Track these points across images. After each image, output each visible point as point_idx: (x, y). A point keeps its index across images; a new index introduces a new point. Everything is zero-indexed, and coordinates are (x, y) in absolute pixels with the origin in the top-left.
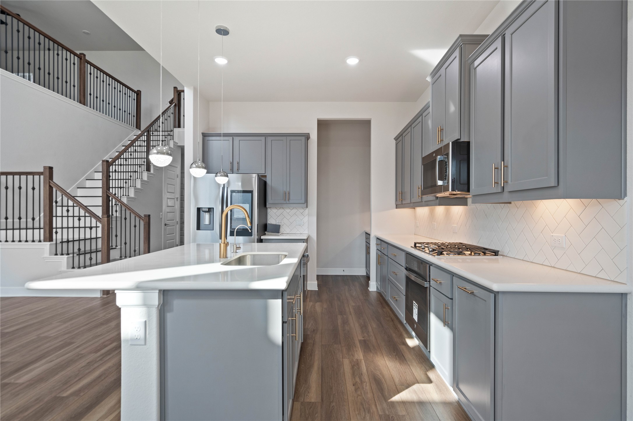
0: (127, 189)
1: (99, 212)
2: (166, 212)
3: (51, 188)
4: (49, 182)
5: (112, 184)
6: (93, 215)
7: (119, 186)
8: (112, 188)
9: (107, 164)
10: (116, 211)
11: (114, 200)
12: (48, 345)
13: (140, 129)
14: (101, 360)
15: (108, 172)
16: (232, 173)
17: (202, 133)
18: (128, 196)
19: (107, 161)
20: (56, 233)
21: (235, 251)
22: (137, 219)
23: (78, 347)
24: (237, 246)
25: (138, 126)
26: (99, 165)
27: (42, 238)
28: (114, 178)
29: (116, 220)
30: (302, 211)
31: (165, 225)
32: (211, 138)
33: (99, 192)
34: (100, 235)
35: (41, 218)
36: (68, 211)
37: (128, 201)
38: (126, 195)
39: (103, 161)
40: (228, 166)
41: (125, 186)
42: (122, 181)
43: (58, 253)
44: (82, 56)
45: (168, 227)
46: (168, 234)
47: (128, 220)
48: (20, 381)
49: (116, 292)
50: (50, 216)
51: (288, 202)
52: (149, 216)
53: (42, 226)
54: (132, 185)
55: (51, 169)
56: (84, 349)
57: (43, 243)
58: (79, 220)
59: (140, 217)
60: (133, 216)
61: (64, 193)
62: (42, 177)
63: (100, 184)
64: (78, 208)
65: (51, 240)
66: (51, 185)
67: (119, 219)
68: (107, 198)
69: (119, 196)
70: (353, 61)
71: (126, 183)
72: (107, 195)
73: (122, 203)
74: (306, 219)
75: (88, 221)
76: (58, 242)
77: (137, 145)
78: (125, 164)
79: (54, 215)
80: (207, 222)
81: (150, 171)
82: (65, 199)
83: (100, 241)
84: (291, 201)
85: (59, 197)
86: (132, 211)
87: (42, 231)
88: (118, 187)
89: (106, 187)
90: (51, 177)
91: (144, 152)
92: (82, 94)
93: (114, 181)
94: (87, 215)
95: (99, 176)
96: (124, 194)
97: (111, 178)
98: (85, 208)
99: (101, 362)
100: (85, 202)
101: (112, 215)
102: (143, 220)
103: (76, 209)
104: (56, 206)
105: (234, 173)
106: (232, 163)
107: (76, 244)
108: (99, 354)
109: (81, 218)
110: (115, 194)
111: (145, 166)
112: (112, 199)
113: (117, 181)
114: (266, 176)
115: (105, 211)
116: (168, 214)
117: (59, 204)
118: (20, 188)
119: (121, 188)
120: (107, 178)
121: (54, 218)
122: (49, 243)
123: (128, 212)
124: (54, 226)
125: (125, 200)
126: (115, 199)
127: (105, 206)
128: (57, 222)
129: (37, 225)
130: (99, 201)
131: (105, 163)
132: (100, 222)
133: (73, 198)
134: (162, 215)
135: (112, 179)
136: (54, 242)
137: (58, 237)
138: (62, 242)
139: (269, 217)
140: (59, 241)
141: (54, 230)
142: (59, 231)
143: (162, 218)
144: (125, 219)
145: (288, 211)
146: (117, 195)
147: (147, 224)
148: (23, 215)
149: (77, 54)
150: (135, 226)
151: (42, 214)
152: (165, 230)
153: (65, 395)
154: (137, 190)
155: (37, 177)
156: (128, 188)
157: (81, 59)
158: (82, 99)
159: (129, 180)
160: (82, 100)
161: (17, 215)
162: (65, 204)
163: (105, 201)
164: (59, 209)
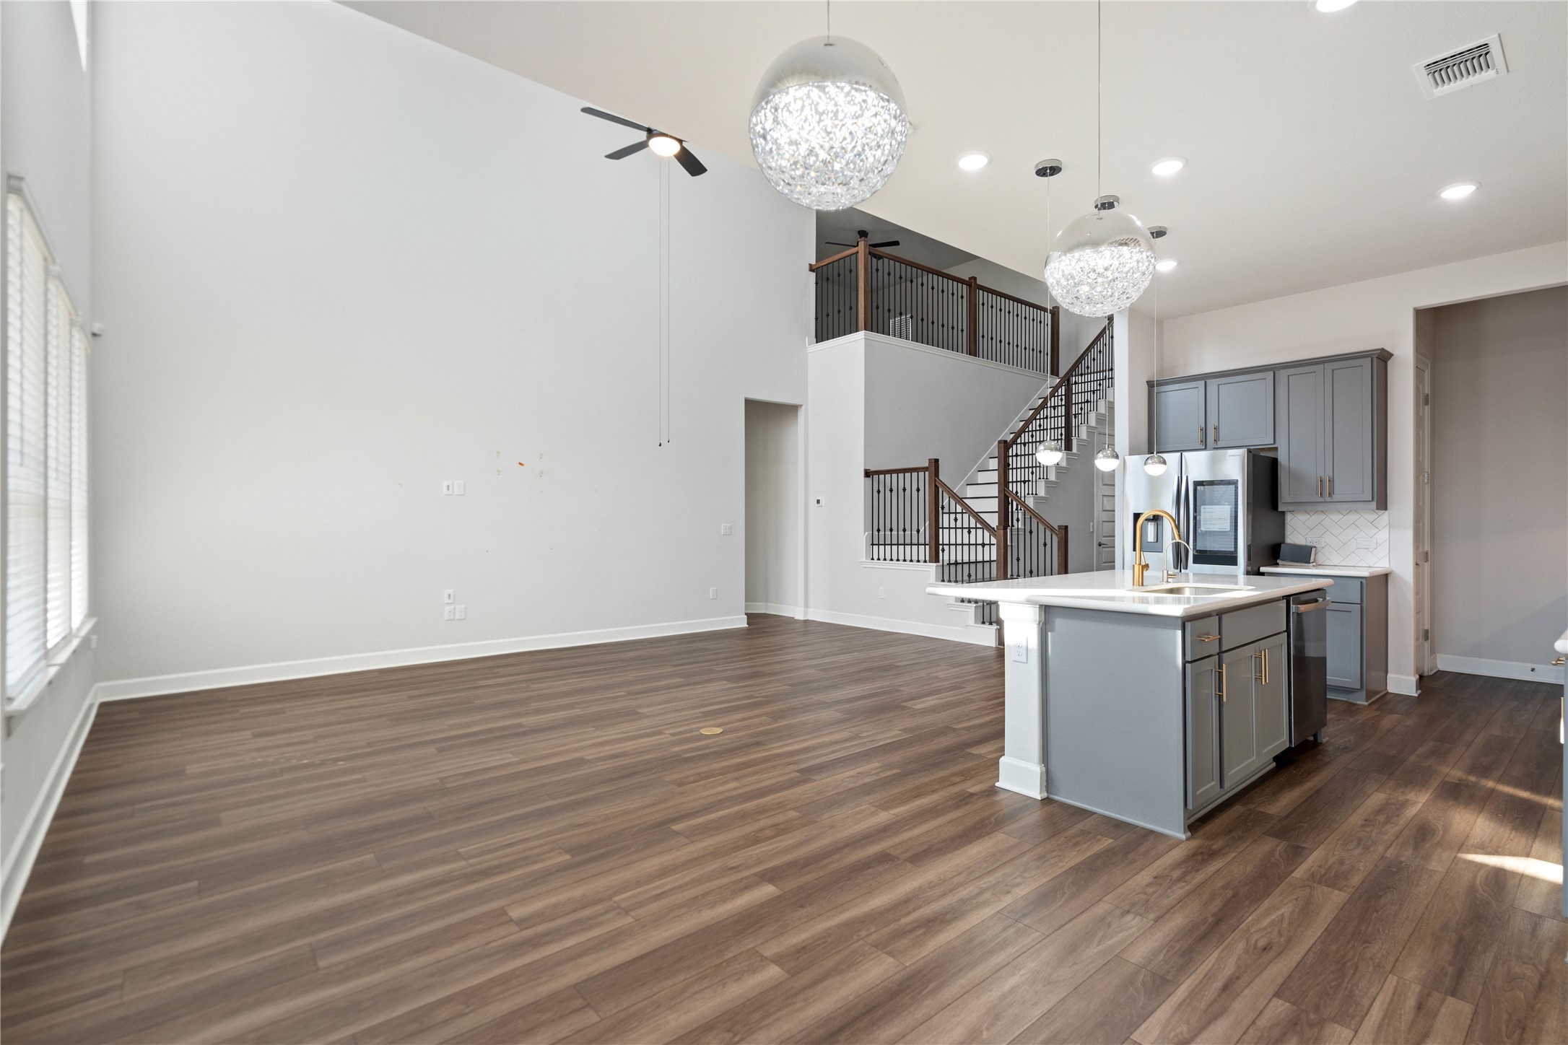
0: (1034, 483)
1: (993, 521)
2: (1101, 522)
3: (937, 488)
4: (935, 480)
5: (1013, 476)
6: (986, 526)
7: (1023, 479)
8: (1013, 482)
9: (1006, 446)
10: (1018, 520)
11: (1015, 503)
12: (938, 684)
13: (1058, 375)
14: (993, 708)
15: (1006, 457)
16: (1204, 447)
17: (1147, 382)
18: (1036, 494)
19: (1005, 442)
20: (943, 550)
21: (1165, 579)
22: (1048, 533)
23: (968, 692)
24: (1169, 573)
25: (1055, 371)
26: (994, 448)
27: (927, 559)
28: (1015, 466)
29: (1018, 534)
30: (1372, 516)
31: (1100, 545)
32: (1163, 388)
33: (994, 490)
34: (994, 557)
35: (925, 528)
36: (956, 520)
37: (1035, 503)
38: (1032, 494)
39: (1000, 442)
40: (1197, 435)
41: (1030, 479)
42: (1027, 470)
43: (945, 579)
44: (973, 280)
45: (1105, 549)
46: (1105, 563)
47: (1035, 534)
48: (916, 707)
49: (999, 603)
50: (936, 527)
51: (1328, 499)
52: (1066, 527)
53: (927, 542)
54: (1042, 477)
55: (937, 461)
56: (975, 695)
57: (928, 564)
58: (969, 532)
59: (1052, 529)
60: (1041, 527)
61: (953, 495)
62: (927, 473)
63: (994, 477)
64: (967, 515)
65: (937, 561)
66: (937, 484)
67: (1021, 533)
68: (1005, 500)
69: (1023, 495)
70: (1458, 193)
71: (1032, 473)
72: (1005, 494)
73: (1027, 508)
74: (1383, 535)
75: (981, 536)
76: (945, 564)
77: (1042, 417)
78: (1030, 441)
79: (941, 526)
80: (1151, 537)
81: (1071, 451)
82: (953, 502)
83: (994, 565)
84: (1336, 498)
85: (945, 500)
86: (1041, 520)
87: (927, 547)
88: (1021, 481)
89: (1004, 482)
90: (937, 474)
91: (1061, 416)
92: (972, 339)
93: (1015, 471)
94: (979, 526)
95: (994, 464)
96: (1030, 492)
97: (1011, 467)
98: (976, 515)
99: (992, 710)
100: (976, 506)
101: (1013, 526)
102: (1056, 534)
103: (966, 516)
104: (943, 513)
105: (1208, 447)
106: (1204, 431)
107: (966, 567)
108: (990, 703)
109: (971, 530)
110: (1017, 492)
111: (1063, 441)
112: (1012, 501)
113: (1019, 470)
114: (1276, 449)
115: (1002, 519)
116: (1105, 524)
117: (946, 510)
118: (904, 490)
119: (1025, 482)
120: (1005, 468)
121: (941, 530)
122: (935, 564)
123: (1034, 521)
124: (941, 542)
125: (1030, 502)
126: (1016, 500)
127: (1003, 511)
128: (945, 537)
129: (922, 541)
130: (994, 505)
131: (1002, 445)
132: (995, 536)
133: (960, 500)
134: (1093, 526)
135: (1012, 469)
136: (941, 563)
137: (945, 557)
138: (949, 564)
139: (1289, 530)
140: (946, 562)
141: (941, 547)
142: (946, 548)
143: (1093, 532)
144: (1031, 532)
145: (1336, 517)
146: (1019, 495)
147: (1063, 541)
148: (908, 527)
149: (966, 281)
150: (1045, 545)
151: (927, 523)
152: (1099, 553)
153: (956, 727)
154: (1049, 485)
155: (921, 474)
156: (1036, 481)
157: (970, 286)
158: (973, 348)
159: (1038, 469)
160: (973, 351)
161: (901, 527)
162: (953, 510)
163: (1003, 504)
164: (946, 516)
